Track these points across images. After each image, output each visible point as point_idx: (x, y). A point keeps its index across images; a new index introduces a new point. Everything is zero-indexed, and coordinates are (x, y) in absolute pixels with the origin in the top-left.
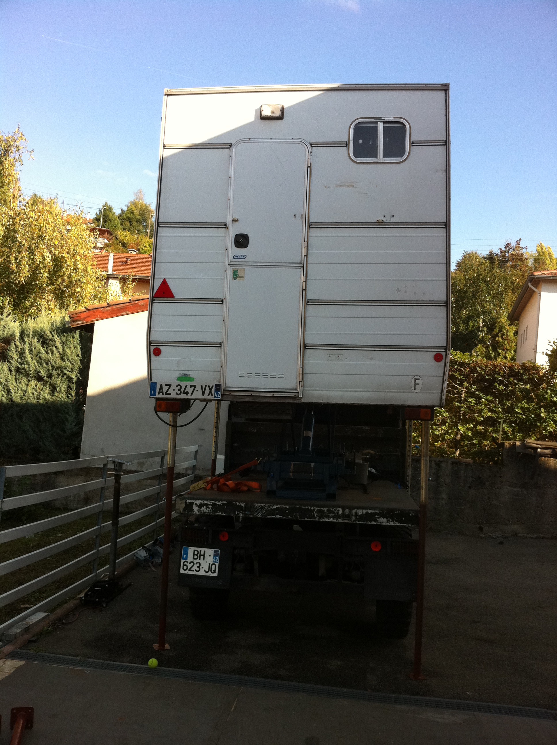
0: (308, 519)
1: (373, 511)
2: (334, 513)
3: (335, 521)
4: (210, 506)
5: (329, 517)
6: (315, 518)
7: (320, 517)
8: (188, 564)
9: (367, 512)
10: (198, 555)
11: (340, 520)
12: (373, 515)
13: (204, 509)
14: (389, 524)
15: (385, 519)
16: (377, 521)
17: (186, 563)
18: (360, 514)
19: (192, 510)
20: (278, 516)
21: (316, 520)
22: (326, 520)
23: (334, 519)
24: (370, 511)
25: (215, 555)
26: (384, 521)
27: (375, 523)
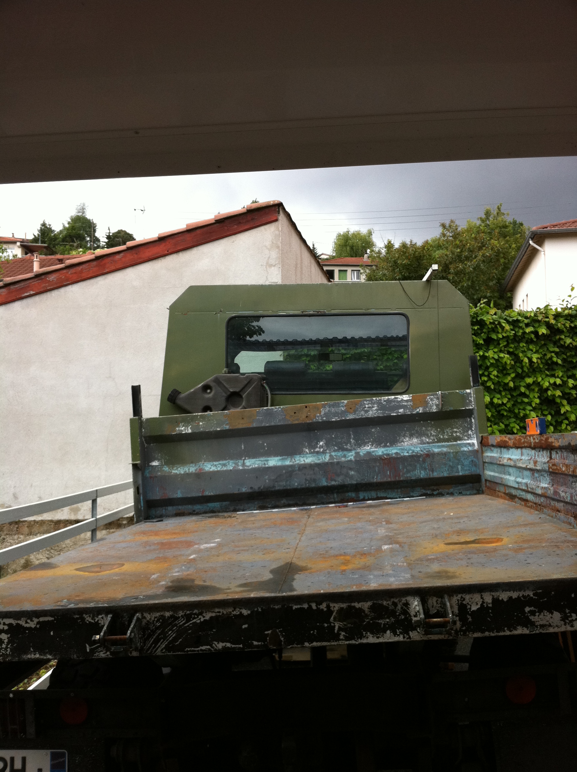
0: (315, 644)
1: (515, 595)
2: (393, 613)
3: (401, 638)
5: (377, 629)
6: (336, 637)
7: (353, 634)
9: (495, 601)
11: (415, 635)
12: (517, 604)
14: (569, 628)
15: (557, 615)
16: (532, 624)
18: (474, 608)
20: (220, 646)
21: (340, 643)
22: (371, 639)
23: (395, 634)
24: (504, 596)
25: (56, 767)
26: (552, 622)
27: (526, 631)
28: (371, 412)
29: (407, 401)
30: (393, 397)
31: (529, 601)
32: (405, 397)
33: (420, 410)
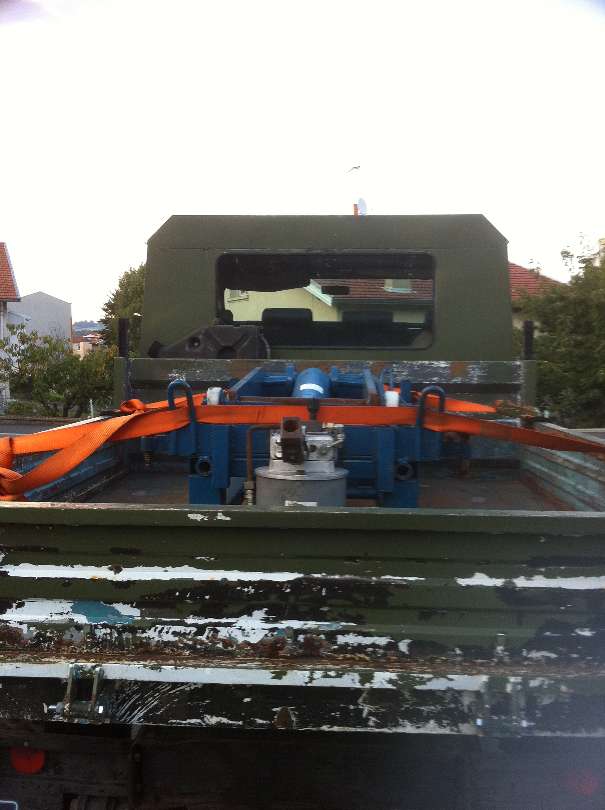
0: (336, 729)
6: (364, 723)
11: (465, 729)
20: (213, 720)
21: (369, 730)
22: (409, 729)
28: (399, 378)
29: (444, 368)
30: (427, 362)
32: (443, 364)
33: (458, 380)
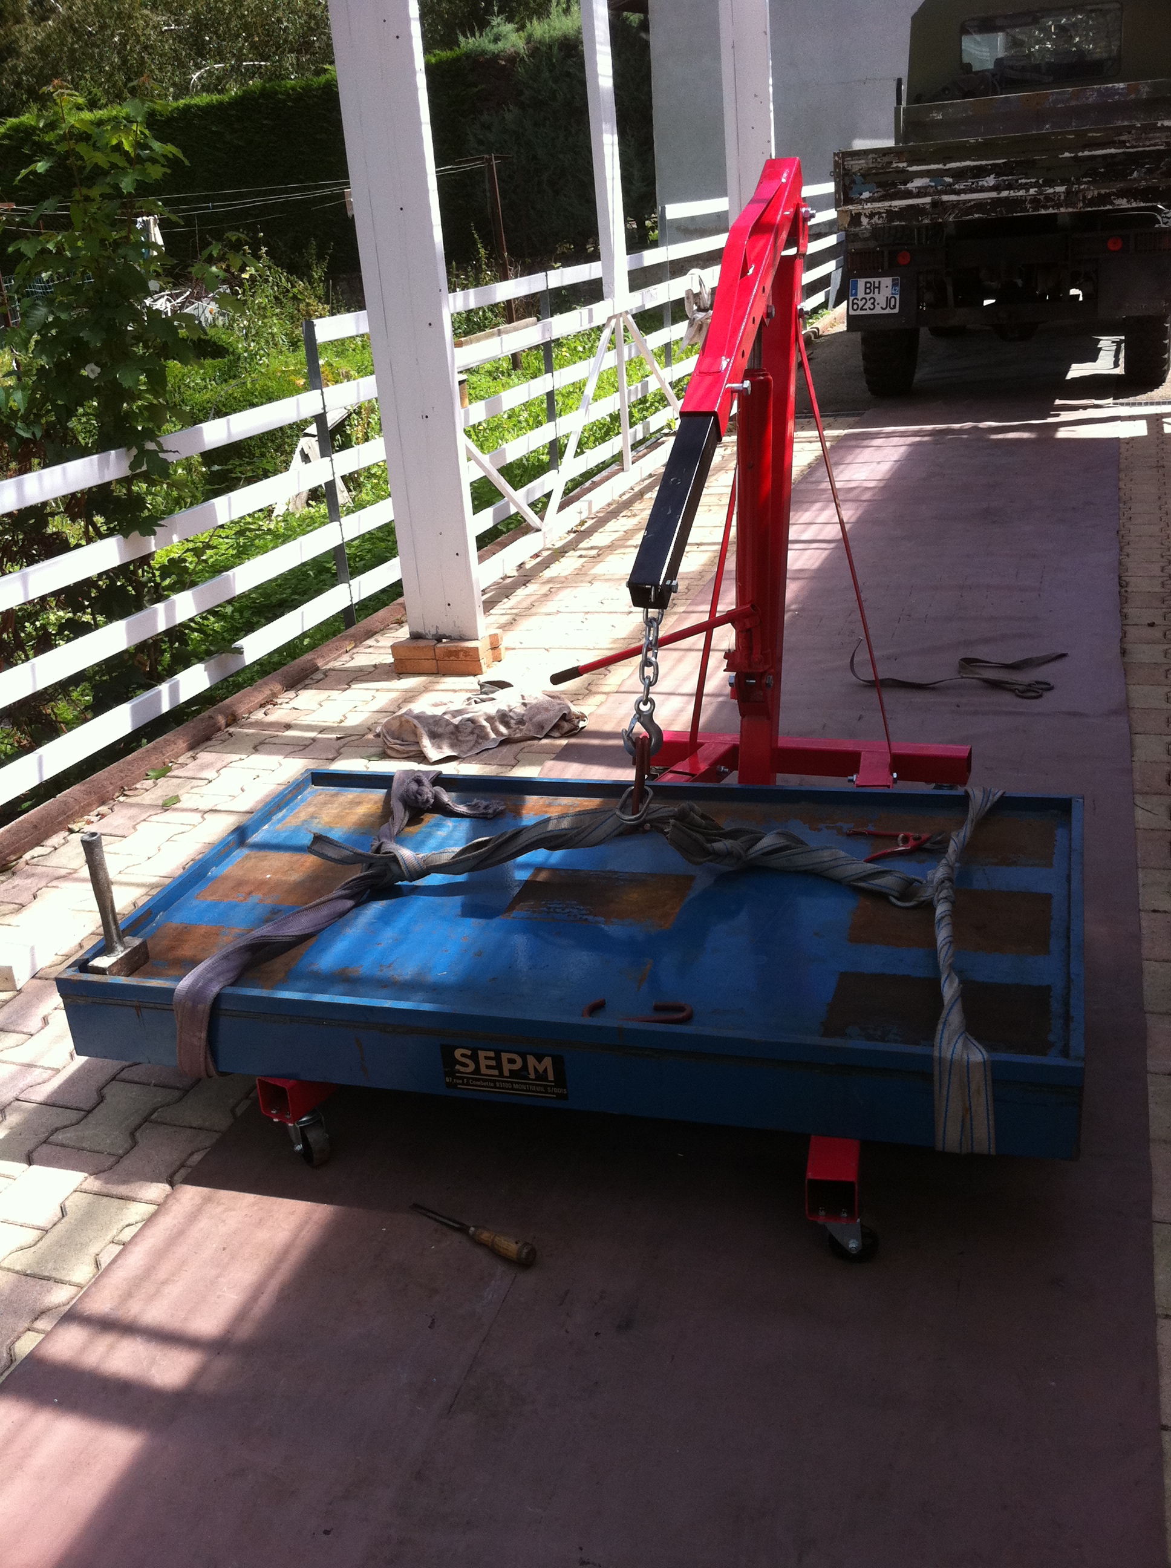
0: (1018, 214)
1: (1108, 191)
2: (1053, 200)
3: (1056, 211)
4: (884, 215)
5: (1046, 207)
6: (1028, 211)
7: (1036, 209)
8: (859, 302)
9: (1099, 194)
10: (870, 288)
11: (1063, 210)
12: (1108, 195)
13: (875, 220)
14: (1129, 206)
15: (1125, 200)
16: (1114, 204)
17: (855, 301)
18: (1089, 197)
19: (859, 224)
20: (976, 216)
21: (1030, 213)
22: (1043, 212)
23: (1054, 209)
24: (1103, 192)
25: (894, 285)
26: (1123, 203)
27: (1111, 207)
28: (1090, 100)
29: (1122, 89)
30: (1111, 85)
31: (1114, 194)
32: (1122, 85)
33: (1133, 96)
